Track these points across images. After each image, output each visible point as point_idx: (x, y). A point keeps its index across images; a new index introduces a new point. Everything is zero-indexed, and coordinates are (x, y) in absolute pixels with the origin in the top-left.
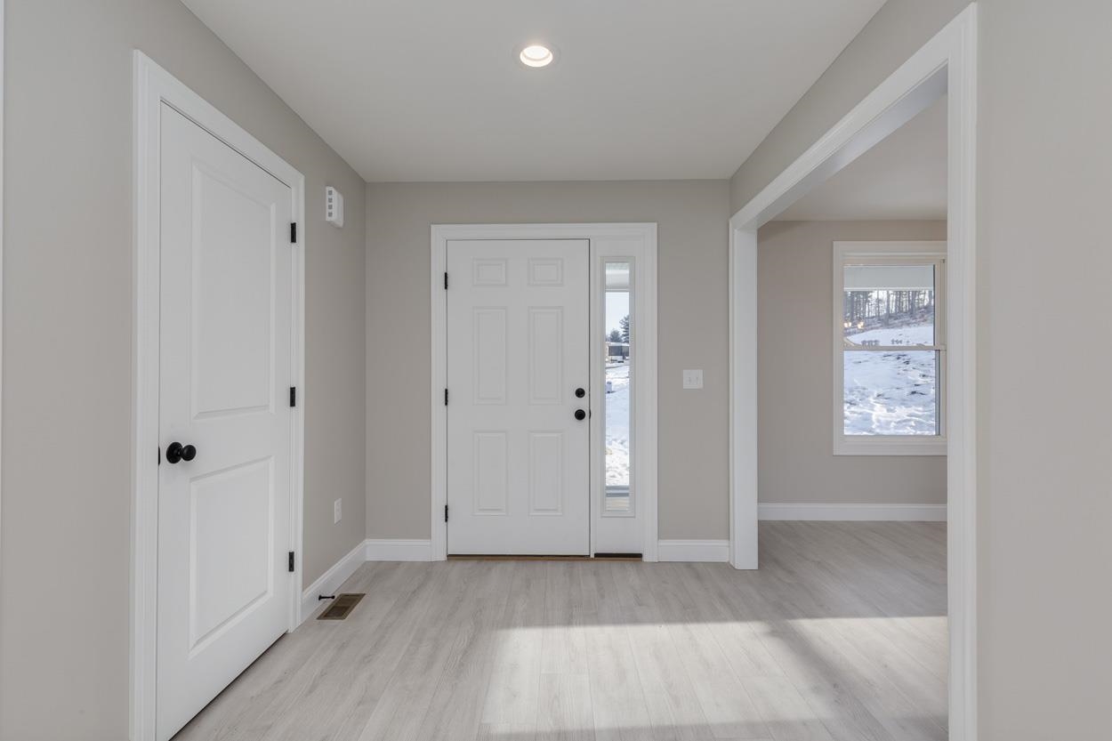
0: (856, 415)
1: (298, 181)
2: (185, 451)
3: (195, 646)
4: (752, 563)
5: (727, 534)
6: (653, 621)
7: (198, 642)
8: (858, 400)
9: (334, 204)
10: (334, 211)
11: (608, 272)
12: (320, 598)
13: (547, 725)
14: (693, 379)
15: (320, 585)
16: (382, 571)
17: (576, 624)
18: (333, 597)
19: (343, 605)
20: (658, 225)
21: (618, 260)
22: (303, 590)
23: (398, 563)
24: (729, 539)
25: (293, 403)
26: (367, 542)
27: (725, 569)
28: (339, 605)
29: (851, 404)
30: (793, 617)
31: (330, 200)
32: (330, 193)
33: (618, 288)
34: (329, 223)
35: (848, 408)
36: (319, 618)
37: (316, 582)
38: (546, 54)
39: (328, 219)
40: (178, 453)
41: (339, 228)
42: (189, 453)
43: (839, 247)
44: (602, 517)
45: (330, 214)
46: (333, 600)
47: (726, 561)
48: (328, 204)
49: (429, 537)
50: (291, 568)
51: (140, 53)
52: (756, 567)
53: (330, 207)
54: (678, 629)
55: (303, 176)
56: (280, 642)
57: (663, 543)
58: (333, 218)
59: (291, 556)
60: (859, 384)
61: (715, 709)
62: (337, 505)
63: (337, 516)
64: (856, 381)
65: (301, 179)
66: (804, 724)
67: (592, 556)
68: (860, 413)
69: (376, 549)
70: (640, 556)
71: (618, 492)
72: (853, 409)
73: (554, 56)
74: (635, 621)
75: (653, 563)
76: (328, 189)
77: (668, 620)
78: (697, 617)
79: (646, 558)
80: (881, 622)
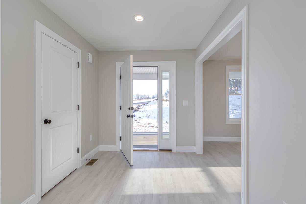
0: (237, 113)
1: (79, 51)
2: (49, 121)
3: (52, 171)
4: (201, 152)
5: (195, 145)
6: (172, 167)
7: (53, 169)
8: (238, 109)
9: (90, 57)
10: (90, 59)
11: (163, 74)
12: (86, 160)
13: (141, 193)
14: (186, 103)
15: (86, 157)
16: (103, 153)
17: (152, 168)
18: (90, 160)
19: (92, 162)
20: (176, 62)
21: (166, 71)
22: (81, 158)
23: (108, 151)
24: (195, 146)
25: (78, 109)
26: (100, 146)
27: (194, 154)
28: (91, 162)
29: (236, 110)
30: (211, 166)
31: (89, 56)
32: (89, 54)
33: (166, 79)
34: (89, 62)
35: (235, 111)
36: (85, 165)
37: (85, 156)
38: (142, 18)
39: (88, 61)
40: (47, 122)
41: (91, 63)
42: (50, 122)
43: (228, 67)
44: (162, 140)
45: (89, 60)
46: (90, 161)
47: (195, 152)
48: (88, 57)
49: (116, 145)
50: (78, 152)
51: (36, 21)
52: (202, 153)
53: (89, 58)
54: (179, 169)
55: (81, 50)
56: (75, 171)
57: (178, 147)
58: (89, 61)
59: (78, 149)
60: (239, 105)
61: (185, 189)
62: (91, 136)
63: (91, 139)
64: (238, 104)
65: (81, 51)
66: (208, 193)
67: (159, 150)
68: (239, 113)
69: (102, 148)
70: (171, 150)
71: (166, 134)
72: (237, 111)
73: (144, 18)
74: (168, 167)
75: (175, 152)
76: (88, 53)
77: (177, 167)
78: (184, 166)
79: (173, 151)
80: (234, 168)
